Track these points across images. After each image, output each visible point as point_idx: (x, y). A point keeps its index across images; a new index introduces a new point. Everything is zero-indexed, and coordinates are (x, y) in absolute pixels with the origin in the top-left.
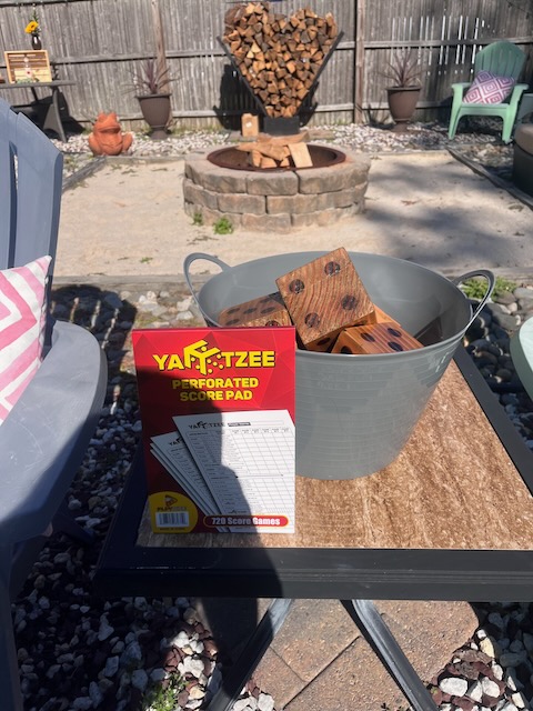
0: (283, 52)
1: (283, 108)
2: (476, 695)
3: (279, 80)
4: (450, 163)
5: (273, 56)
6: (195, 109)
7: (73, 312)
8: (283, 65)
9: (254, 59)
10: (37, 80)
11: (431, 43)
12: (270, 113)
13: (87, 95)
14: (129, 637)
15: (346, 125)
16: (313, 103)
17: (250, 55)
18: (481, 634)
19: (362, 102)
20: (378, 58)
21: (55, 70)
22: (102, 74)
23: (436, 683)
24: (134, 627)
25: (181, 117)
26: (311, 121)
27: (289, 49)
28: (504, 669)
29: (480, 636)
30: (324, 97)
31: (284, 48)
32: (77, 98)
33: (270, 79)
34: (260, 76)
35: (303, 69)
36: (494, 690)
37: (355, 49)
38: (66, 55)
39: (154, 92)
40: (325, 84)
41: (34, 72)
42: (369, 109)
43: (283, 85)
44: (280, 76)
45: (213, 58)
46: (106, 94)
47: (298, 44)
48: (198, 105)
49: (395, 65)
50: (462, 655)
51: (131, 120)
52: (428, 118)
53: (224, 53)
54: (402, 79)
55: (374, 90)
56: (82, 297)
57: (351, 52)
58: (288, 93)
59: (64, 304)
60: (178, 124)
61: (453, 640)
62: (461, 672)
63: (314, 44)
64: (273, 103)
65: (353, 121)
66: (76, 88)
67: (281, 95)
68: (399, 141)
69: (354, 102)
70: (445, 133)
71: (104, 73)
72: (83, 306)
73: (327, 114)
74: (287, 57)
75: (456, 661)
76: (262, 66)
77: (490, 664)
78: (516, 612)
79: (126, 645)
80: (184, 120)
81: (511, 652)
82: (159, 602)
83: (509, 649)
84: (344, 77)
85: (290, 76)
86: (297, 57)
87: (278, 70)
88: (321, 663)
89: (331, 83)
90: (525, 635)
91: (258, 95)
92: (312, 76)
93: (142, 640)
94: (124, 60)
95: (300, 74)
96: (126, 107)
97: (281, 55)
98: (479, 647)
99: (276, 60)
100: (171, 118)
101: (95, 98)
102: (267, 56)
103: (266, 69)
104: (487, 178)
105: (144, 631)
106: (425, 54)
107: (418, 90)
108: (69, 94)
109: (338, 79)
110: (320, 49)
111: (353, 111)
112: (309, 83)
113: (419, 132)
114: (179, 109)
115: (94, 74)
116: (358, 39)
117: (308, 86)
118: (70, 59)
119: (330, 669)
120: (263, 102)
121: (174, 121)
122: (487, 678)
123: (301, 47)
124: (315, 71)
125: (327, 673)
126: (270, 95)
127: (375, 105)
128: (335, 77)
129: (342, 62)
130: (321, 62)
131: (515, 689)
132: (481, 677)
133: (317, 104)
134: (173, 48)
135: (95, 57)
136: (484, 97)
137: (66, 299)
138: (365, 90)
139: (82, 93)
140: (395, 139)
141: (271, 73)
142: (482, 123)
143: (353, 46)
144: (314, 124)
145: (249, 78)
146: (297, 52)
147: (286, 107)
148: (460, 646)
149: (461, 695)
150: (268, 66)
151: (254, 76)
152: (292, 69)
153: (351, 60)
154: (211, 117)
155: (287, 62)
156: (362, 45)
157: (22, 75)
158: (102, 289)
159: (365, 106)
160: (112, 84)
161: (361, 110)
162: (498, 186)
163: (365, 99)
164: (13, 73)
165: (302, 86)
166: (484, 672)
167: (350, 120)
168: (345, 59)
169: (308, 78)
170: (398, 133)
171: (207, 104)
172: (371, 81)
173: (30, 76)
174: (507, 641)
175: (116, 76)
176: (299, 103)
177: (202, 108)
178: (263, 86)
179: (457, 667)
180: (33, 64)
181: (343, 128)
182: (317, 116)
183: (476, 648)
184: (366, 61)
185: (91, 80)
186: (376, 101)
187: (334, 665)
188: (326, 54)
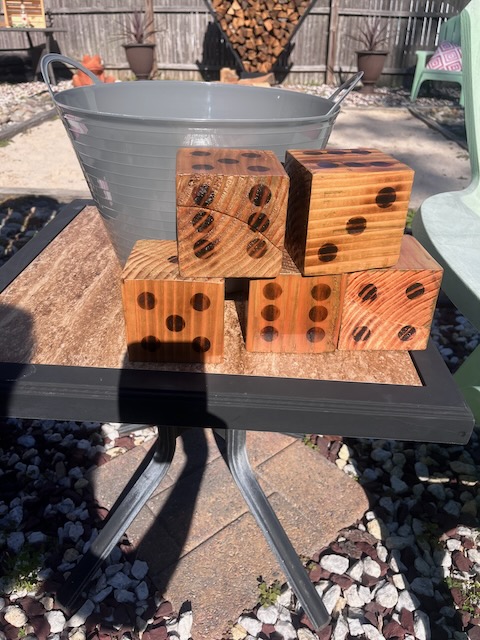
0: (262, 11)
1: (259, 64)
2: (356, 573)
3: (257, 37)
4: (409, 119)
5: (252, 14)
6: (179, 62)
7: (27, 218)
8: (261, 23)
9: (234, 16)
10: (32, 26)
11: (401, 14)
12: (246, 67)
13: (79, 44)
14: (15, 502)
15: (317, 85)
16: (289, 63)
17: (231, 12)
18: (370, 515)
19: (334, 65)
20: (350, 25)
21: (51, 19)
22: (93, 25)
23: (317, 560)
24: (22, 494)
25: (165, 70)
26: (286, 81)
27: (267, 8)
28: (389, 552)
29: (368, 518)
30: (300, 58)
31: (263, 7)
32: (70, 46)
33: (249, 36)
34: (239, 32)
35: (280, 28)
36: (375, 570)
37: (329, 15)
38: (61, 6)
39: (140, 42)
40: (301, 45)
41: (30, 19)
42: (340, 72)
43: (260, 42)
44: (258, 33)
45: (197, 15)
46: (96, 44)
47: (275, 4)
48: (181, 58)
49: (366, 31)
50: (347, 534)
51: (119, 69)
52: (394, 84)
53: (207, 10)
54: (371, 43)
55: (346, 53)
56: (38, 207)
57: (326, 17)
58: (264, 50)
59: (21, 212)
60: (163, 75)
61: (340, 519)
62: (344, 551)
63: (291, 5)
64: (250, 58)
65: (325, 83)
66: (69, 36)
67: (258, 51)
68: (364, 100)
69: (326, 64)
70: (407, 97)
71: (96, 23)
72: (37, 214)
73: (301, 75)
74: (265, 15)
75: (341, 539)
76: (242, 22)
77: (375, 545)
78: (408, 499)
79: (10, 509)
80: (168, 72)
81: (398, 535)
82: (52, 472)
83: (396, 532)
84: (319, 39)
85: (267, 33)
86: (275, 16)
87: (257, 27)
88: (203, 534)
89: (307, 45)
90: (414, 520)
91: (236, 50)
92: (288, 35)
93: (26, 505)
94: (116, 13)
95: (277, 32)
96: (115, 57)
97: (259, 13)
98: (366, 528)
99: (255, 17)
100: (155, 69)
101: (86, 47)
102: (246, 13)
103: (245, 26)
104: (440, 132)
105: (32, 497)
106: (395, 24)
107: (385, 55)
108: (63, 42)
109: (313, 42)
110: (296, 10)
111: (325, 73)
112: (284, 42)
113: (384, 94)
114: (164, 61)
115: (86, 24)
116: (333, 5)
117: (283, 44)
118: (65, 10)
119: (212, 541)
120: (241, 57)
121: (159, 72)
122: (369, 558)
123: (279, 7)
124: (291, 31)
125: (208, 544)
126: (248, 50)
127: (345, 69)
128: (311, 40)
129: (317, 26)
130: (296, 22)
131: (397, 570)
132: (364, 556)
133: (292, 64)
134: (161, 4)
135: (88, 9)
136: (445, 64)
137: (23, 208)
138: (337, 54)
139: (74, 41)
140: (361, 99)
141: (250, 30)
142: (443, 91)
143: (328, 12)
144: (289, 83)
145: (229, 33)
146: (274, 11)
147: (262, 62)
148: (347, 526)
149: (341, 572)
150: (247, 23)
151: (233, 31)
152: (269, 28)
153: (326, 25)
154: (194, 70)
155: (265, 20)
156: (336, 11)
157: (19, 21)
158: (60, 201)
159: (336, 68)
160: (103, 35)
161: (333, 72)
162: (448, 139)
163: (337, 62)
164: (10, 19)
165: (277, 43)
166: (367, 551)
167: (322, 81)
168: (320, 23)
169: (284, 36)
170: (365, 94)
171: (191, 58)
172: (344, 45)
173: (25, 22)
174: (396, 524)
175: (106, 28)
176: (274, 60)
177: (185, 62)
178: (242, 42)
179: (341, 545)
180: (29, 12)
181: (315, 88)
182: (291, 75)
183: (364, 529)
184: (340, 26)
185: (83, 30)
186: (347, 65)
187: (216, 536)
188: (302, 15)
